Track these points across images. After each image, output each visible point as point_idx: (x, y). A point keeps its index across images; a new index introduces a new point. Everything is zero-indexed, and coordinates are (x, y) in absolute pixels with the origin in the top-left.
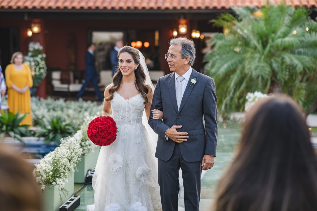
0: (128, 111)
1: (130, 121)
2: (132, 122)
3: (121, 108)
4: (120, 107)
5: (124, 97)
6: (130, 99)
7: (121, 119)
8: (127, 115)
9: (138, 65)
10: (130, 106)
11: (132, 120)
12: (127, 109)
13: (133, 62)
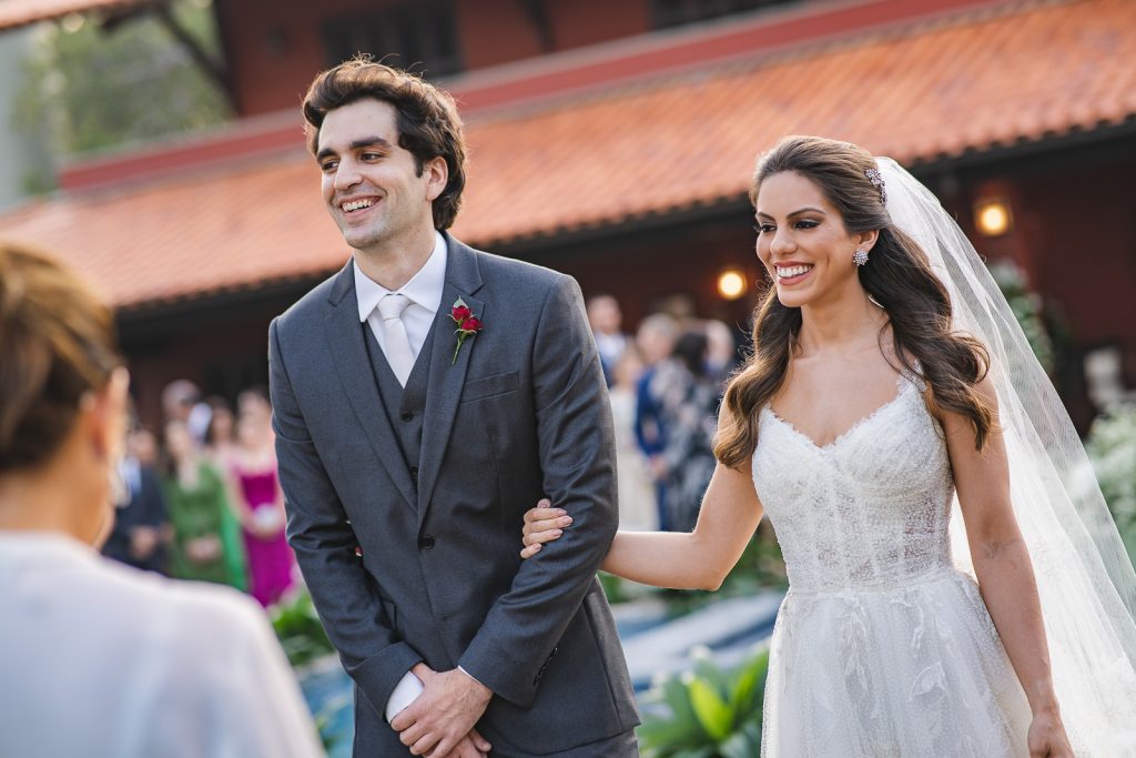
0: (843, 511)
1: (867, 567)
2: (877, 570)
3: (801, 500)
4: (795, 497)
5: (809, 435)
6: (839, 438)
7: (816, 562)
8: (839, 537)
9: (874, 238)
10: (849, 479)
11: (874, 562)
12: (833, 502)
13: (834, 224)
